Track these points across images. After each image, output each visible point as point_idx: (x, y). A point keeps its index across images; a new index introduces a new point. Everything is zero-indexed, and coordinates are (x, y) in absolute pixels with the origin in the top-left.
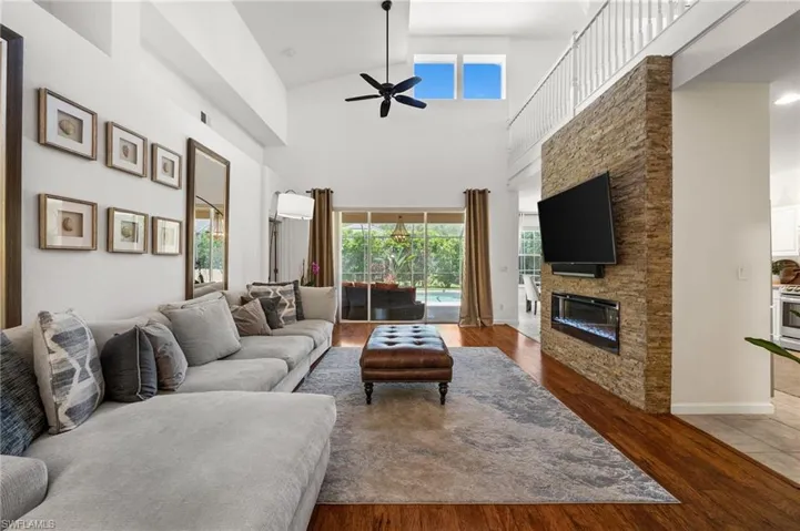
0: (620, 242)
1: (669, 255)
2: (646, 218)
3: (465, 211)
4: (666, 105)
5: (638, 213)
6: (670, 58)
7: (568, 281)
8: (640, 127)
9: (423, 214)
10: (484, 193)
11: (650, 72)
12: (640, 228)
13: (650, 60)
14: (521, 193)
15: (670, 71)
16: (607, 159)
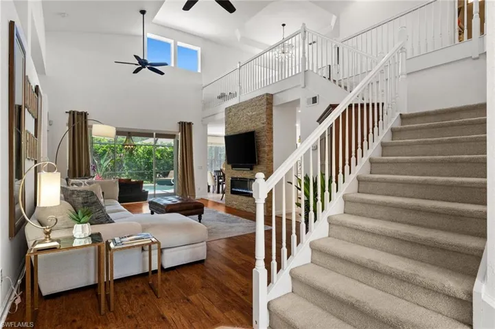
0: (258, 157)
1: (272, 162)
2: (266, 149)
3: (180, 134)
4: (272, 110)
5: (264, 147)
6: (272, 95)
7: (238, 172)
8: (264, 116)
9: (153, 134)
10: (190, 124)
11: (267, 98)
12: (264, 152)
13: (267, 94)
14: (208, 125)
15: (272, 99)
16: (253, 125)
